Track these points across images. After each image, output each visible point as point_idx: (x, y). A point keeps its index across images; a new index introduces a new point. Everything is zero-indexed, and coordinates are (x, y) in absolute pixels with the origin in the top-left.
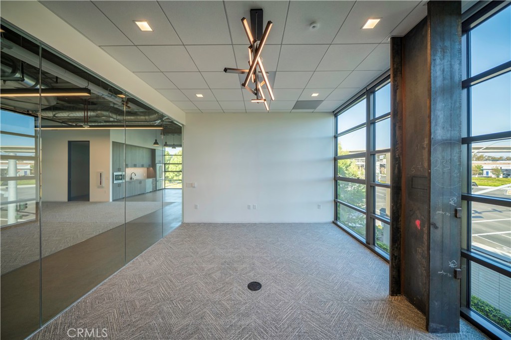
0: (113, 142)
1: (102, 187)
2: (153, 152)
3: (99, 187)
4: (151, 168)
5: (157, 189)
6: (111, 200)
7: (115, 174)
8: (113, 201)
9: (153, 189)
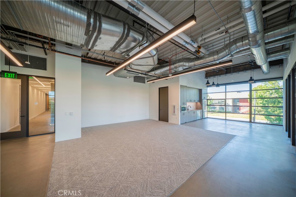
0: (181, 85)
1: (175, 115)
2: (200, 91)
3: (173, 115)
4: (199, 103)
5: (203, 118)
6: (180, 124)
7: (182, 106)
8: (181, 124)
9: (201, 118)
